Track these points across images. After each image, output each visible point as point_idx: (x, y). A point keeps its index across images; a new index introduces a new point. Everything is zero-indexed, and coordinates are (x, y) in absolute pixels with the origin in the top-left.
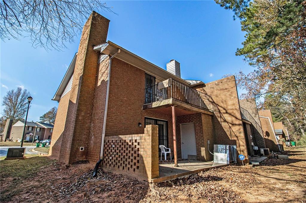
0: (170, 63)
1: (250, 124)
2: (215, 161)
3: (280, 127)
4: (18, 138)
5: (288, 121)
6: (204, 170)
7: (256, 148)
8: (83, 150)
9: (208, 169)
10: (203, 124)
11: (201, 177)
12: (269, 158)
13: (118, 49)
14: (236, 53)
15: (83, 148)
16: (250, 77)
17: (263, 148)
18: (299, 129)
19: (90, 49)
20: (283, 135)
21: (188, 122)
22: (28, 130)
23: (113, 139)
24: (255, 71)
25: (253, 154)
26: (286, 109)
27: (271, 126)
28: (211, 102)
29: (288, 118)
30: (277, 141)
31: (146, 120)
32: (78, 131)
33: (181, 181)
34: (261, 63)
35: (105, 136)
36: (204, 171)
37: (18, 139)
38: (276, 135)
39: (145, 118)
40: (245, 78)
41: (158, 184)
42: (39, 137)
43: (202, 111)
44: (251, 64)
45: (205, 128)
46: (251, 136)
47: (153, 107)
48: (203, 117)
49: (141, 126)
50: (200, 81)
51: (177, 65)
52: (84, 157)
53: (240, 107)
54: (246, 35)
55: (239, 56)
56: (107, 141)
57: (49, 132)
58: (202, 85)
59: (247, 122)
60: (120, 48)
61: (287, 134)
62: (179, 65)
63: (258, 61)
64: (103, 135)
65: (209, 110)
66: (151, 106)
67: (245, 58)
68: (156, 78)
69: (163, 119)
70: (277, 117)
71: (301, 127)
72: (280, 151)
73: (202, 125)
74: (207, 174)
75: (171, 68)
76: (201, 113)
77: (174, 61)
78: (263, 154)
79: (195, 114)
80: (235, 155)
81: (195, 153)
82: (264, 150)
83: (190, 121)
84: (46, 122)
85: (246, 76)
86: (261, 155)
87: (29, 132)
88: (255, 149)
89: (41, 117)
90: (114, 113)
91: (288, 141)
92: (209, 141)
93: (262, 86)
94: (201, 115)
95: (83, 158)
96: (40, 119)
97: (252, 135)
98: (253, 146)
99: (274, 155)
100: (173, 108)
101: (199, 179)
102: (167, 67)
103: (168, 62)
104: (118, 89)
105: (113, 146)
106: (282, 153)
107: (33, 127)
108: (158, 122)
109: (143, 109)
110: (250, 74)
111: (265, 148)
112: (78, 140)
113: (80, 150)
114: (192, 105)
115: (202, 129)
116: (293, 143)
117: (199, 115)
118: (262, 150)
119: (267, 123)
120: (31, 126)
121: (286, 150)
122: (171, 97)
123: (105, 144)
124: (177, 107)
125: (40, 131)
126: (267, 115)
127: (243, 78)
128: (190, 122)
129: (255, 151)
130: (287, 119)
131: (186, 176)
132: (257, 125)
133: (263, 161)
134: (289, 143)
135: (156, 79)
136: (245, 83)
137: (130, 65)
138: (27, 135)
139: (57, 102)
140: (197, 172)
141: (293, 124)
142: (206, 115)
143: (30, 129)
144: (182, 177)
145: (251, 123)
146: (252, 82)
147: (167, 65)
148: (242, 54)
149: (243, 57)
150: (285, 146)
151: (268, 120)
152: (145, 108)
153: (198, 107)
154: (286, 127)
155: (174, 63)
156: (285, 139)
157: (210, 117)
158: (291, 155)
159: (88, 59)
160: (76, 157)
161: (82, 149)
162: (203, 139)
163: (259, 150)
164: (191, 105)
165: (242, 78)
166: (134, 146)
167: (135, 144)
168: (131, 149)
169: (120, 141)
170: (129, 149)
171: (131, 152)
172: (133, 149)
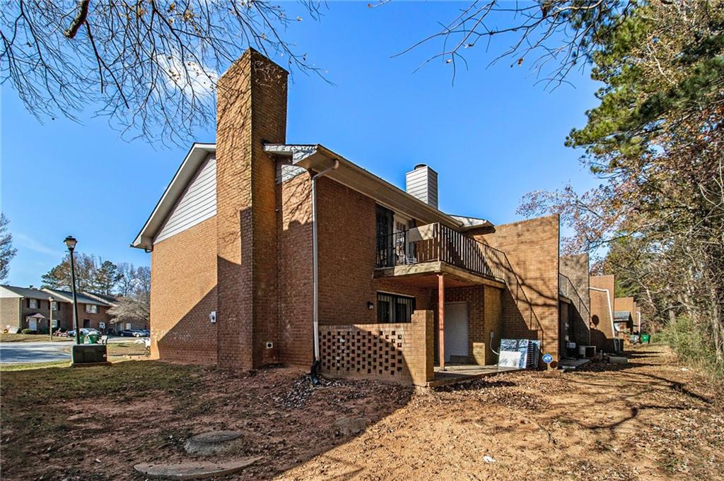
0: (415, 173)
1: (570, 303)
2: (501, 365)
3: (626, 307)
4: (8, 324)
5: (649, 294)
6: (489, 375)
7: (573, 345)
8: (272, 347)
9: (494, 374)
10: (485, 305)
11: (487, 382)
12: (593, 362)
13: (335, 160)
14: (567, 138)
15: (272, 344)
16: (585, 202)
17: (585, 344)
18: (666, 311)
19: (258, 150)
20: (629, 323)
21: (456, 301)
22: (28, 306)
23: (342, 330)
24: (601, 186)
25: (567, 355)
26: (651, 269)
27: (608, 307)
28: (496, 264)
29: (649, 289)
30: (613, 333)
31: (379, 296)
32: (260, 316)
33: (462, 386)
34: (620, 170)
35: (319, 325)
36: (490, 377)
37: (8, 326)
38: (615, 322)
39: (378, 293)
40: (577, 202)
41: (436, 388)
42: (61, 323)
43: (487, 281)
44: (594, 170)
45: (488, 310)
46: (567, 325)
47: (395, 275)
48: (487, 293)
49: (371, 307)
50: (485, 222)
51: (433, 176)
52: (274, 358)
53: (559, 273)
54: (598, 92)
55: (571, 148)
56: (324, 333)
57: (83, 311)
58: (488, 229)
59: (564, 300)
60: (338, 158)
61: (638, 320)
62: (437, 178)
63: (615, 164)
64: (316, 324)
65: (494, 277)
66: (391, 271)
67: (584, 154)
68: (394, 213)
69: (408, 294)
70: (626, 286)
71: (671, 306)
72: (616, 350)
73: (483, 306)
74: (495, 379)
75: (416, 185)
76: (484, 284)
77: (426, 169)
78: (583, 355)
79: (472, 286)
80: (537, 355)
81: (465, 353)
82: (586, 348)
83: (459, 298)
84: (63, 287)
85: (579, 199)
86: (581, 357)
87: (31, 312)
88: (571, 347)
89: (44, 277)
90: (328, 286)
91: (636, 334)
92: (492, 334)
93: (609, 222)
94: (483, 288)
95: (274, 360)
96: (45, 281)
97: (569, 323)
98: (566, 342)
99: (604, 356)
100: (441, 278)
101: (485, 385)
102: (408, 180)
103: (410, 170)
104: (331, 240)
105: (342, 340)
106: (618, 355)
107: (39, 301)
108: (399, 299)
109: (375, 277)
110: (588, 193)
111: (588, 345)
112: (262, 331)
113: (268, 348)
114: (473, 271)
115: (483, 314)
116: (645, 337)
117: (479, 288)
118: (583, 349)
119: (602, 301)
120: (33, 299)
121: (627, 350)
122: (438, 259)
123: (322, 337)
124: (447, 276)
125: (59, 309)
126: (605, 285)
127: (572, 203)
128: (458, 300)
129: (569, 350)
130: (647, 291)
131: (468, 381)
132: (582, 305)
133: (583, 365)
134: (636, 338)
135: (394, 216)
136: (573, 214)
137: (349, 188)
138: (29, 318)
139: (144, 250)
140: (481, 376)
141: (656, 301)
142: (492, 289)
143: (33, 305)
144: (463, 382)
145: (571, 301)
146: (588, 213)
147: (407, 176)
148: (580, 144)
149: (581, 150)
150: (627, 343)
151: (606, 295)
152: (379, 275)
153: (479, 274)
154: (639, 308)
155: (426, 173)
156: (632, 330)
157: (499, 292)
158: (634, 357)
159: (257, 174)
160: (262, 359)
161: (269, 345)
162: (483, 330)
163: (577, 349)
164: (470, 271)
165: (568, 202)
166: (389, 341)
167: (391, 337)
168: (383, 345)
169: (358, 334)
170: (379, 345)
171: (385, 349)
172: (387, 345)
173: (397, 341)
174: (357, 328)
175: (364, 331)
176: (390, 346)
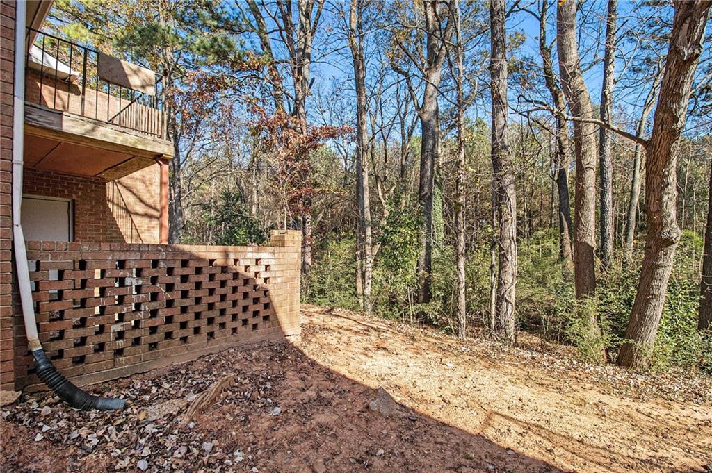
47: (65, 130)
105: (134, 282)
166: (251, 274)
167: (253, 269)
168: (239, 283)
169: (185, 264)
170: (231, 283)
171: (242, 290)
172: (246, 281)
173: (263, 275)
174: (183, 252)
175: (199, 259)
176: (251, 283)
